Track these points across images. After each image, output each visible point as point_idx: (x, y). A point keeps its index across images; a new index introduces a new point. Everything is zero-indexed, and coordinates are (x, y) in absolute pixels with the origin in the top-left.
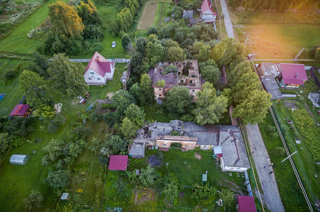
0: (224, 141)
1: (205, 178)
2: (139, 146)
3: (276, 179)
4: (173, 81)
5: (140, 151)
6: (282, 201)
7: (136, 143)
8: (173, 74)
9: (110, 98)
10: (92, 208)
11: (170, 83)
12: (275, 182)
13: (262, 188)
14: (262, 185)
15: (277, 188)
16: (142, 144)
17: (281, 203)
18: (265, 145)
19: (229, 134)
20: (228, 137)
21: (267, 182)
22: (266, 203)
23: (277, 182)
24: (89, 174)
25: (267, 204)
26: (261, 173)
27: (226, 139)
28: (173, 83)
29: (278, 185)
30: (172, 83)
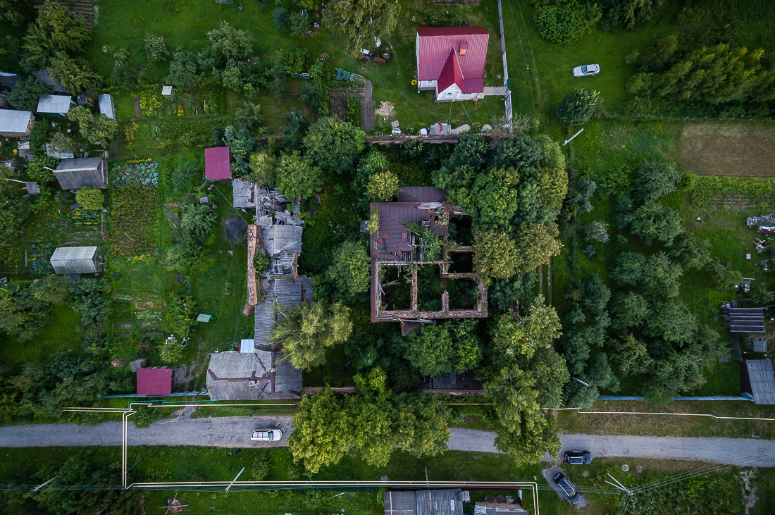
0: (259, 359)
1: (204, 318)
2: (249, 195)
3: (215, 448)
4: (389, 251)
5: (240, 200)
6: (182, 446)
7: (253, 188)
8: (409, 250)
9: (378, 112)
10: (158, 139)
11: (385, 244)
12: (210, 445)
13: (201, 419)
14: (205, 419)
15: (202, 445)
16: (252, 200)
17: (178, 444)
18: (281, 447)
19: (268, 370)
20: (265, 369)
21: (211, 430)
22: (178, 418)
23: (210, 448)
24: (208, 118)
25: (175, 420)
26: (226, 424)
27: (262, 364)
28: (384, 251)
29: (205, 447)
30: (385, 248)
